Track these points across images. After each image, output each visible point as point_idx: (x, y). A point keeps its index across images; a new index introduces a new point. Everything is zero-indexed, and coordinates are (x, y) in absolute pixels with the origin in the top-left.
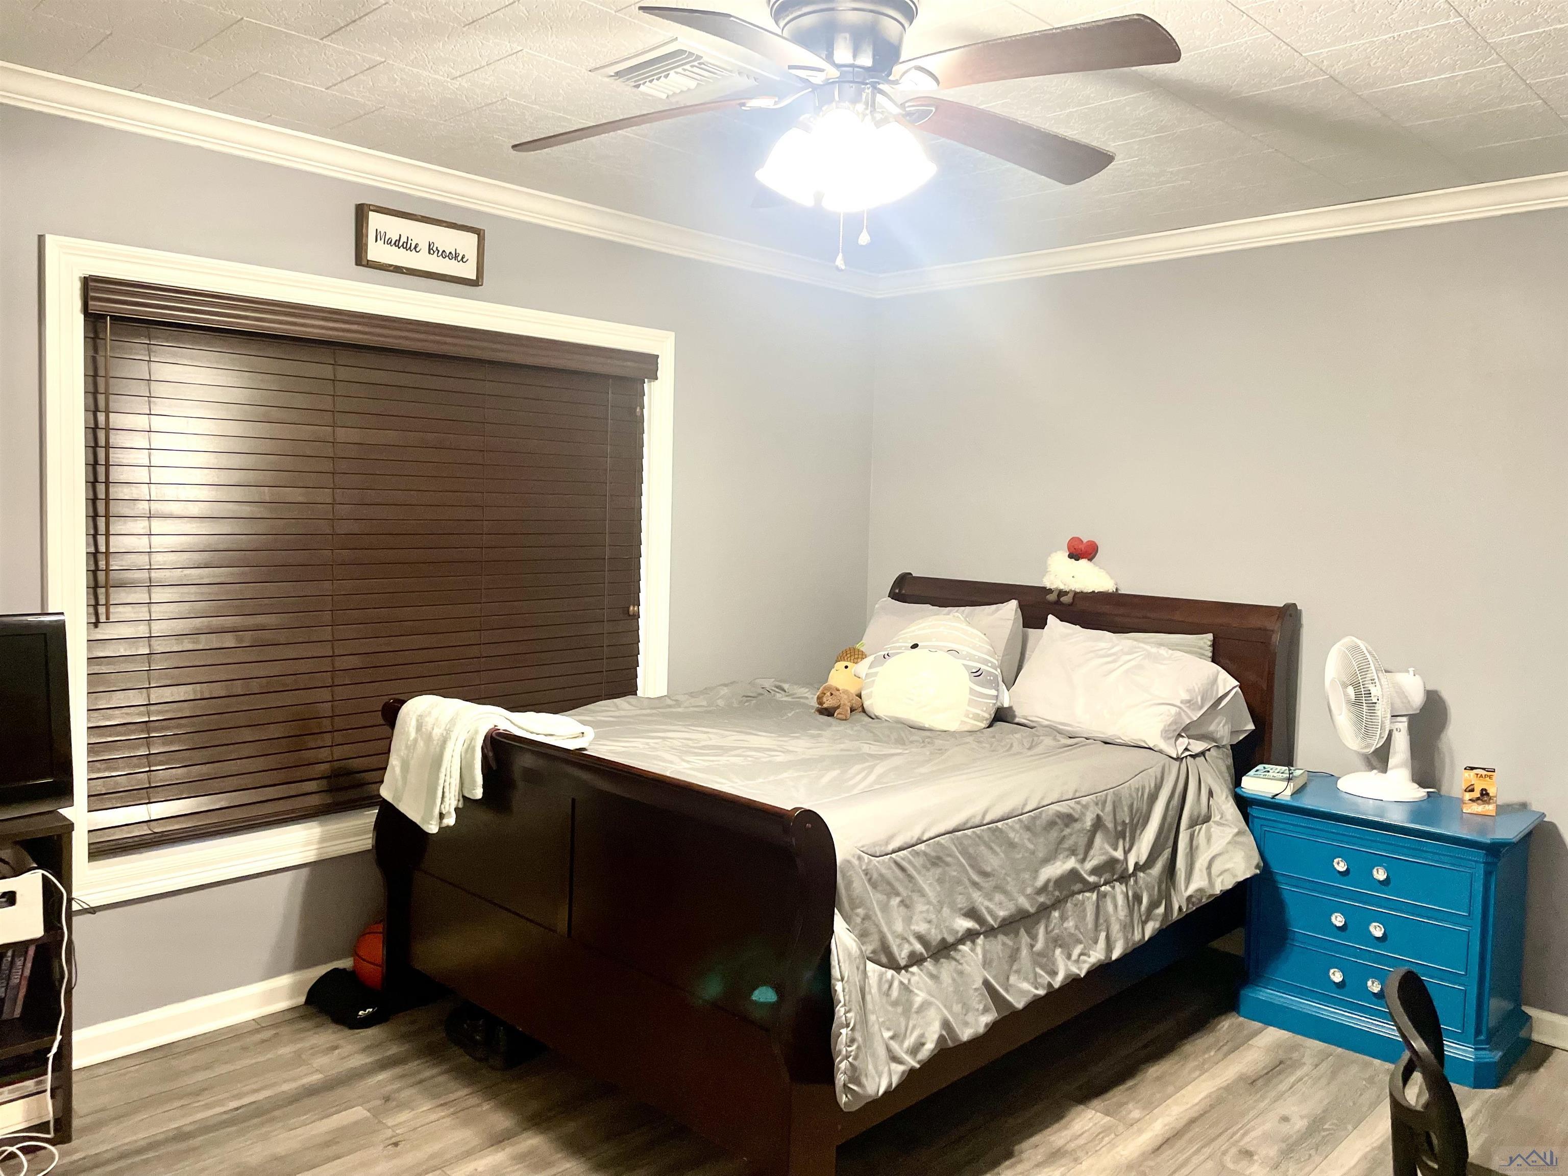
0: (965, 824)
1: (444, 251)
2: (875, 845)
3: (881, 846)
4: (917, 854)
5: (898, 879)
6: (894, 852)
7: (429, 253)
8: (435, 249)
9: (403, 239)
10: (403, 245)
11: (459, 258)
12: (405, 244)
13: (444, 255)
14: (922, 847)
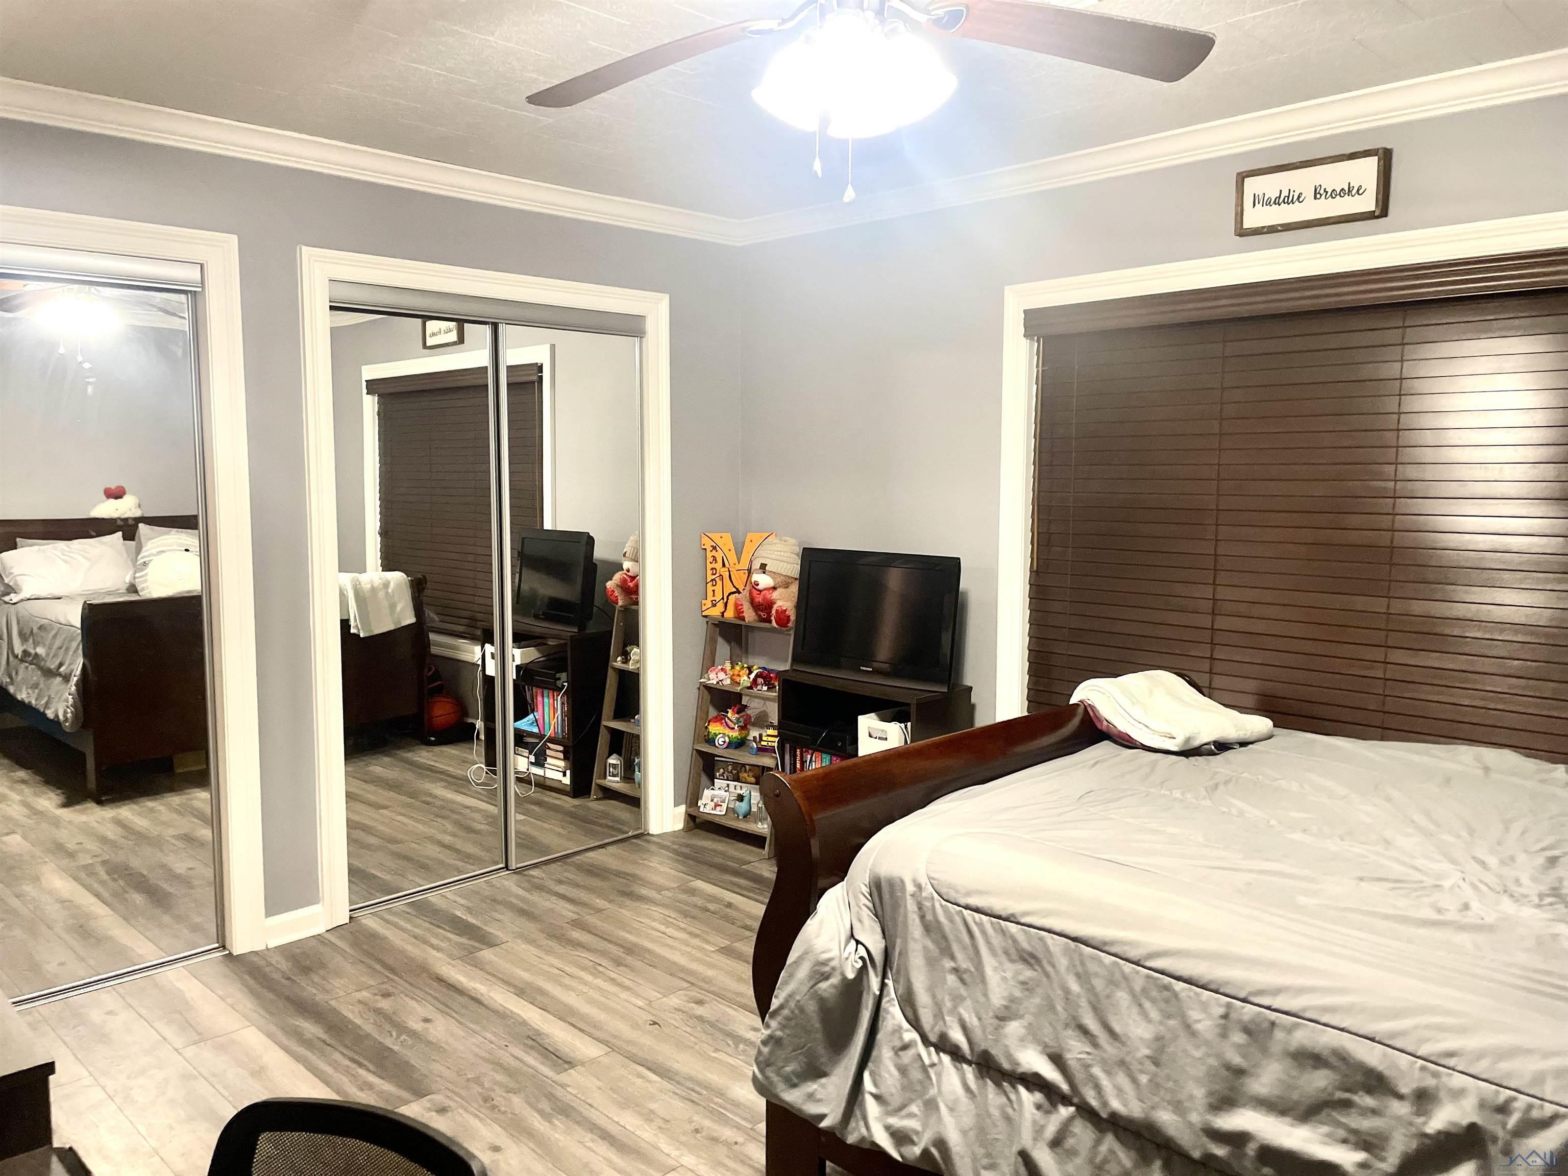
0: (1105, 943)
1: (1334, 190)
2: (950, 886)
3: (957, 891)
4: (1003, 932)
5: (960, 941)
6: (967, 907)
7: (1315, 198)
8: (1322, 192)
9: (1285, 193)
10: (1284, 201)
11: (1354, 192)
12: (1286, 198)
13: (1334, 194)
14: (1013, 928)
